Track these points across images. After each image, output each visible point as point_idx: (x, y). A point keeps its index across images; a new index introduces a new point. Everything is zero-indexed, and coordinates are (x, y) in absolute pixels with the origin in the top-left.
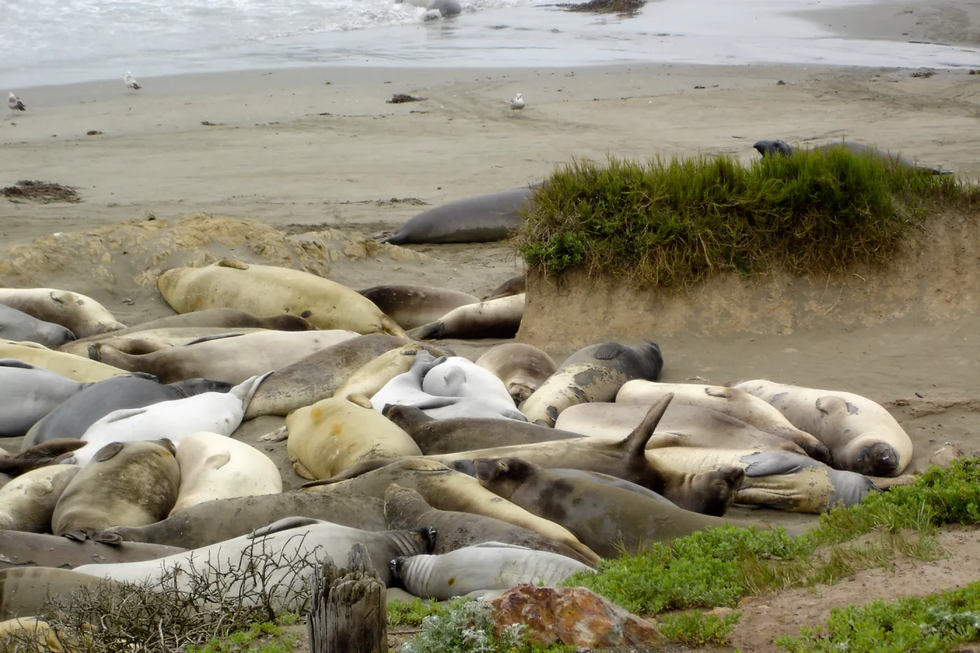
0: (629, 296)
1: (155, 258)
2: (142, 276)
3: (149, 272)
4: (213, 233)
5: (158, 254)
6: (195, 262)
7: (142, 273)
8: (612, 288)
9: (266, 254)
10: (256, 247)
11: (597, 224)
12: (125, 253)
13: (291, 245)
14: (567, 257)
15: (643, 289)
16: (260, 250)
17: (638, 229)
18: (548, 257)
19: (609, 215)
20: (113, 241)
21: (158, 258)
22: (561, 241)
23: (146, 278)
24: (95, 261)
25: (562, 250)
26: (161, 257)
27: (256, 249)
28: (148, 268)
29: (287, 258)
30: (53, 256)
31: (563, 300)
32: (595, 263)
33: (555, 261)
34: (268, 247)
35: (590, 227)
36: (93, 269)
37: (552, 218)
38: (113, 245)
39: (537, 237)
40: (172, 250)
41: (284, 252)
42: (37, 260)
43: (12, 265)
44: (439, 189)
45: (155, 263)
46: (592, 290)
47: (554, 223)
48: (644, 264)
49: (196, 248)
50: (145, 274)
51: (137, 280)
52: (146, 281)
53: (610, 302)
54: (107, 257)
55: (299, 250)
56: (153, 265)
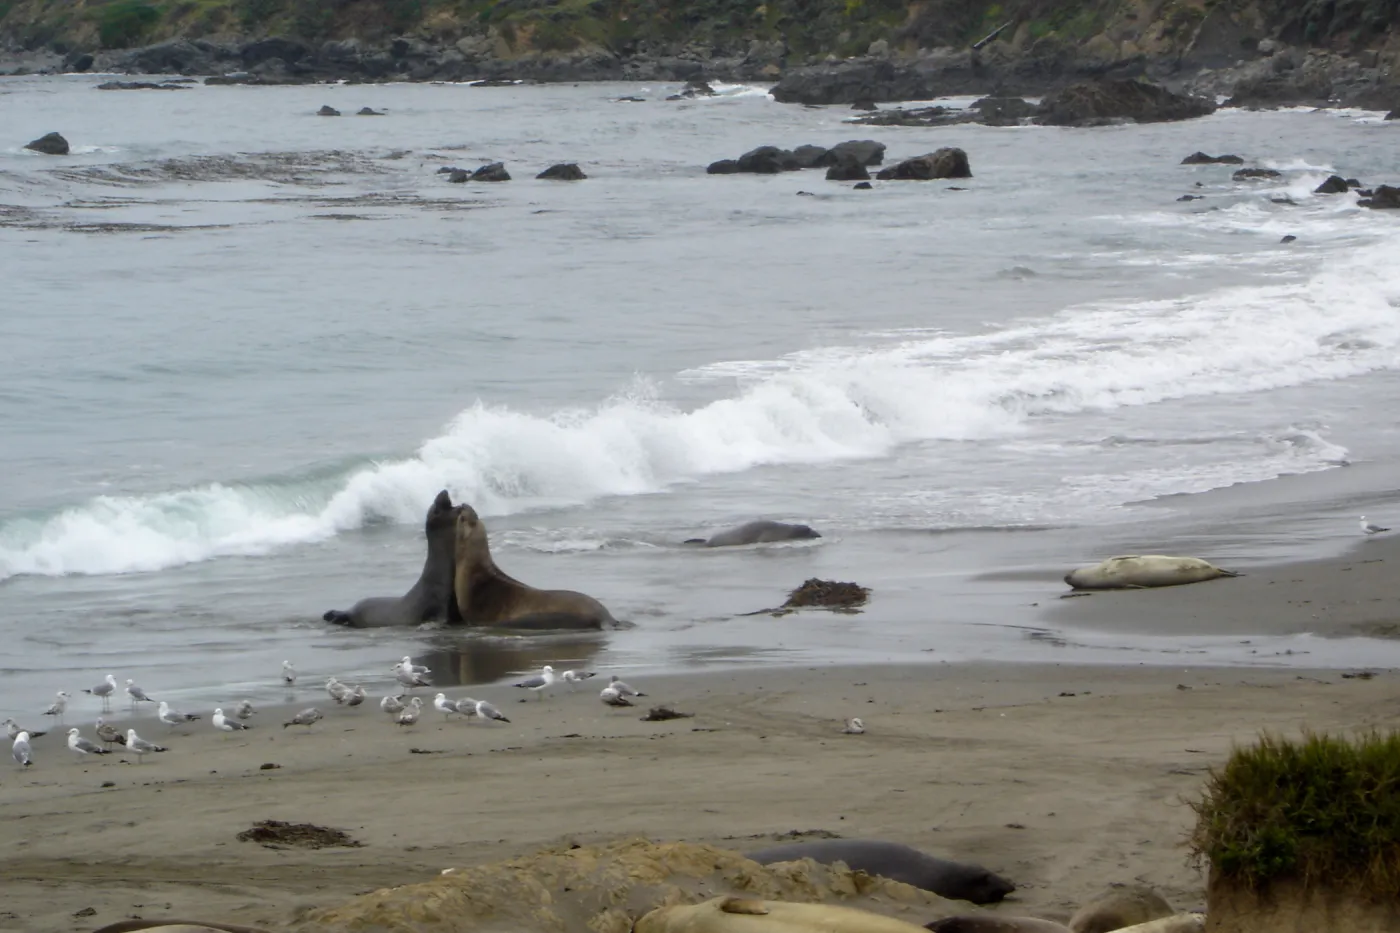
0: (1356, 911)
1: (611, 895)
2: (597, 919)
3: (607, 913)
4: (671, 863)
5: (615, 890)
6: (668, 899)
7: (596, 916)
8: (1333, 903)
9: (753, 887)
10: (738, 878)
11: (1308, 817)
12: (567, 890)
13: (777, 876)
14: (1278, 860)
15: (1375, 902)
16: (744, 882)
17: (1364, 822)
18: (1253, 861)
19: (1321, 805)
20: (548, 875)
21: (616, 895)
22: (1268, 840)
23: (604, 921)
24: (532, 900)
25: (1271, 849)
26: (619, 893)
27: (737, 882)
28: (605, 909)
29: (779, 893)
30: (475, 894)
31: (1268, 919)
32: (1311, 869)
33: (1262, 866)
34: (754, 878)
35: (1300, 821)
36: (533, 912)
37: (1253, 808)
38: (549, 880)
39: (1234, 834)
40: (629, 884)
41: (774, 886)
42: (456, 901)
43: (425, 908)
44: (842, 818)
45: (613, 902)
46: (1307, 903)
47: (1254, 817)
48: (1376, 868)
49: (659, 881)
50: (601, 917)
51: (592, 924)
52: (604, 926)
53: (1332, 921)
54: (546, 895)
55: (790, 882)
56: (610, 904)
